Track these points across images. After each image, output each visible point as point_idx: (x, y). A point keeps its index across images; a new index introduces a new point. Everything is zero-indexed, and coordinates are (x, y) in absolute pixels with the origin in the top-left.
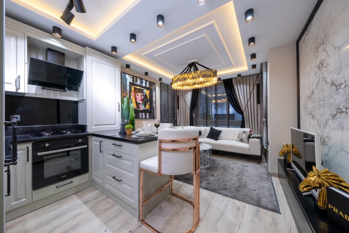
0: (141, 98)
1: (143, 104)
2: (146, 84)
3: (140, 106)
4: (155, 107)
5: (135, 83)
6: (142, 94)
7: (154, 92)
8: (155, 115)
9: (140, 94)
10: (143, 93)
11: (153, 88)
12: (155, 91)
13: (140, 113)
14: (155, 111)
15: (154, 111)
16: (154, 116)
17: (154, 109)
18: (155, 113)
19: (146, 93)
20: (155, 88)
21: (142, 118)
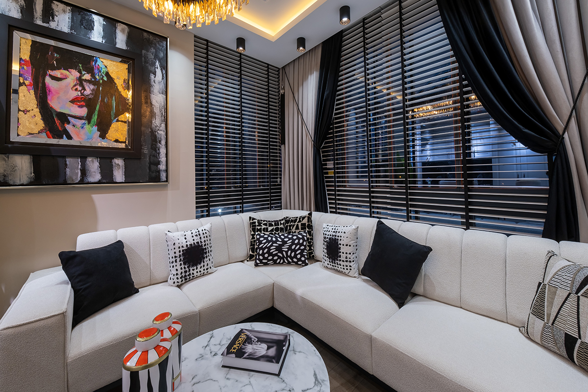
0: (74, 94)
1: (89, 118)
2: (109, 34)
3: (69, 127)
4: (161, 133)
5: (39, 22)
6: (87, 76)
7: (159, 72)
8: (162, 167)
9: (73, 75)
10: (90, 71)
11: (151, 56)
12: (165, 68)
13: (69, 161)
14: (163, 151)
15: (155, 149)
16: (159, 171)
17: (155, 140)
18: (163, 159)
19: (107, 74)
20: (162, 55)
21: (82, 182)
